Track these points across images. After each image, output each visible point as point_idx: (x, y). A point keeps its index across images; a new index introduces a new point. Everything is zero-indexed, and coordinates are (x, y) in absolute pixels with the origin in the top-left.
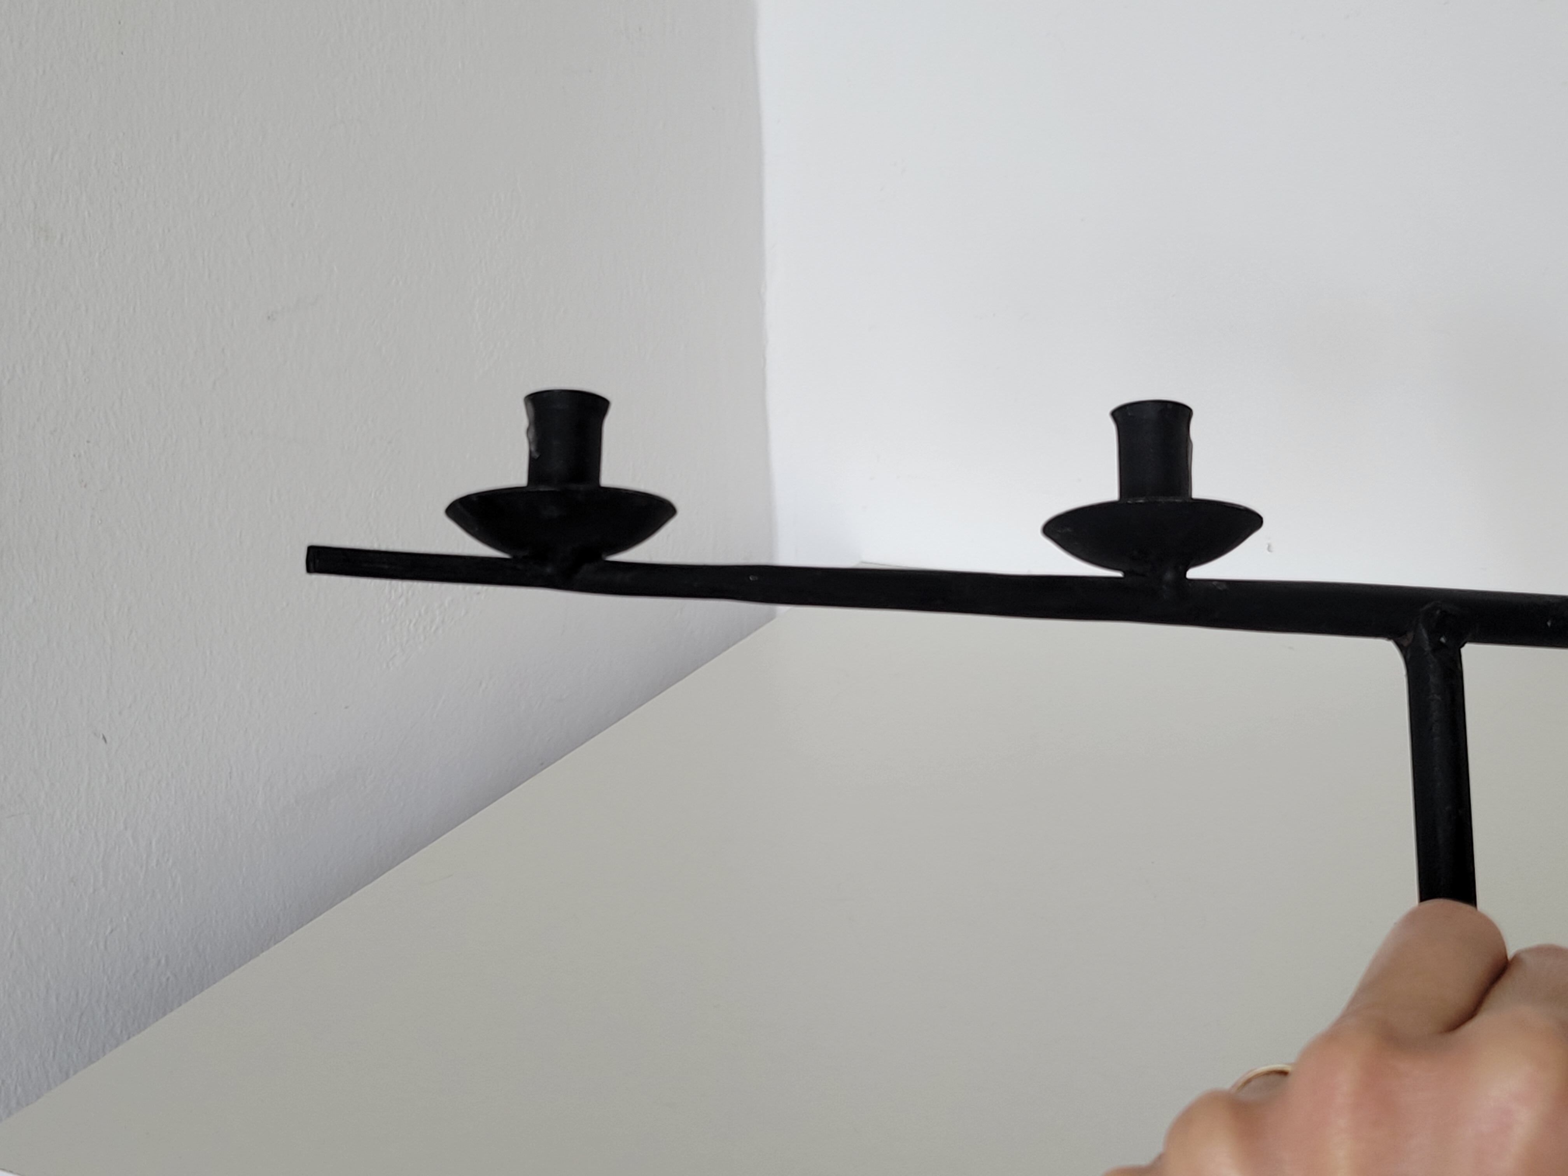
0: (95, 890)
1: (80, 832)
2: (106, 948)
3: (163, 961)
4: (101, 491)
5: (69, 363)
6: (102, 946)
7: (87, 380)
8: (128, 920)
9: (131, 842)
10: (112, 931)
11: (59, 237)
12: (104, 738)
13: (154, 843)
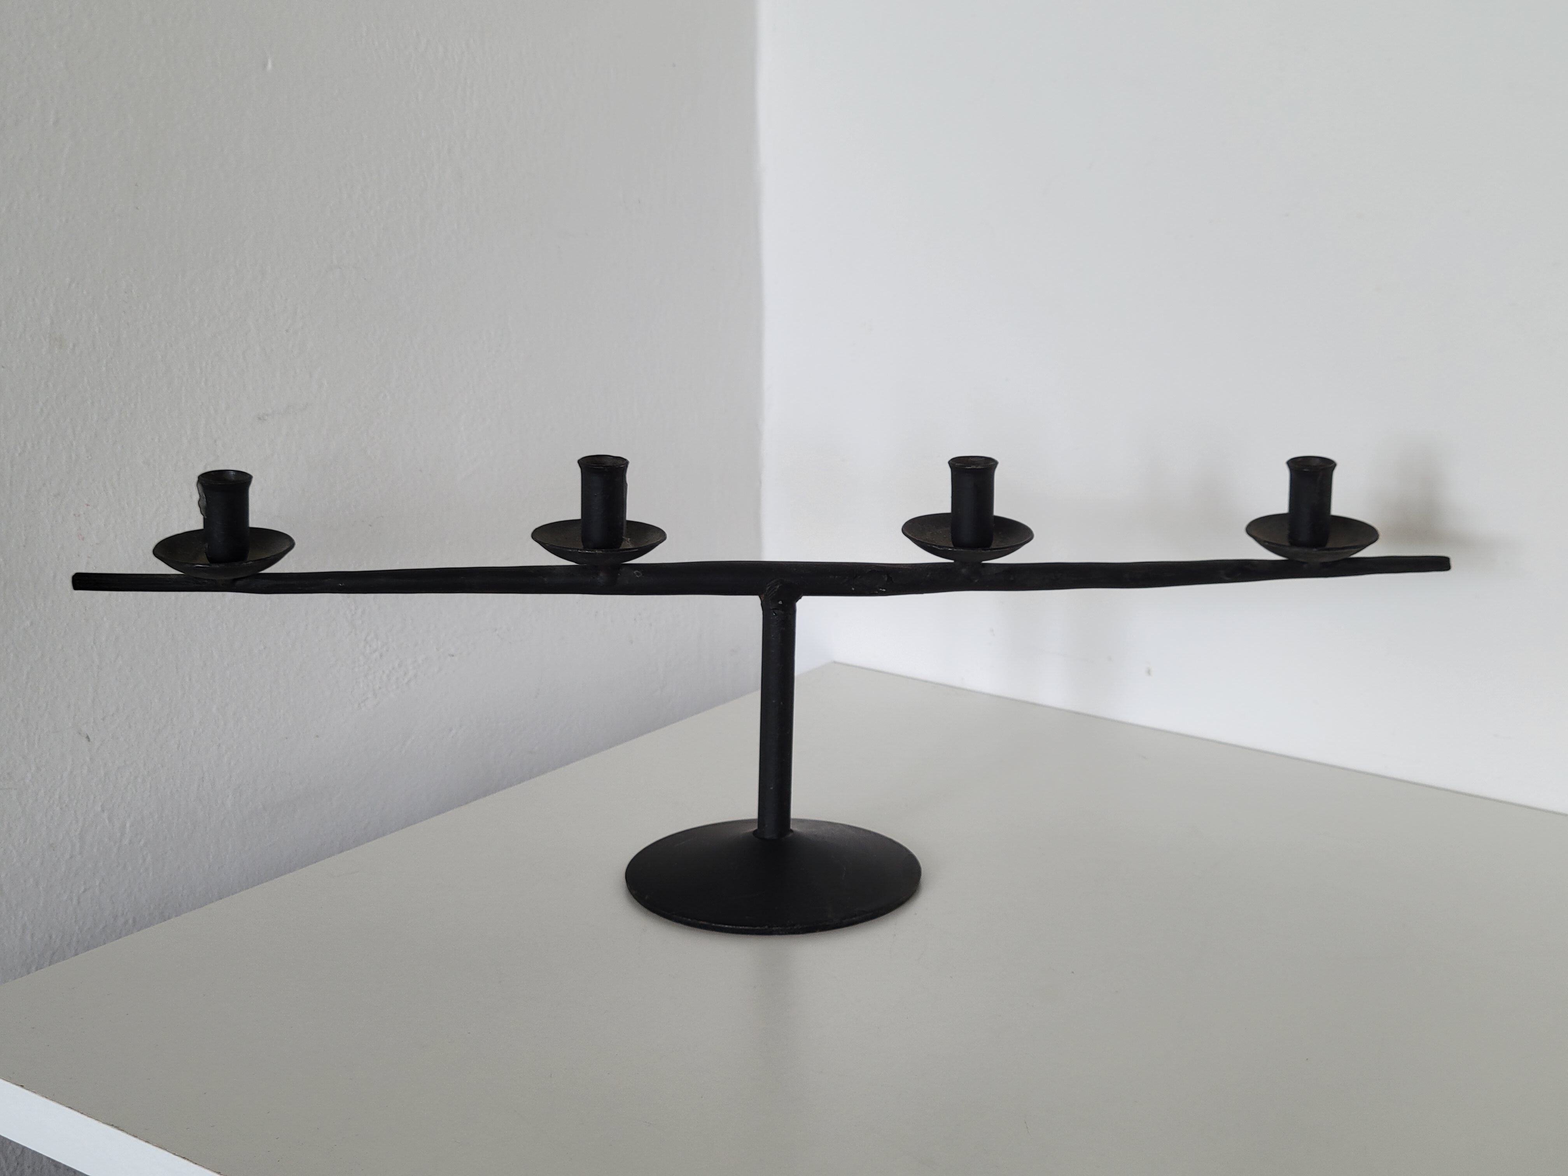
0: (71, 857)
1: (61, 809)
2: (79, 903)
3: (131, 921)
4: (97, 544)
5: (74, 444)
6: (75, 902)
7: (90, 457)
8: (100, 884)
9: (107, 822)
10: (84, 892)
11: (71, 346)
12: (88, 737)
13: (128, 825)
